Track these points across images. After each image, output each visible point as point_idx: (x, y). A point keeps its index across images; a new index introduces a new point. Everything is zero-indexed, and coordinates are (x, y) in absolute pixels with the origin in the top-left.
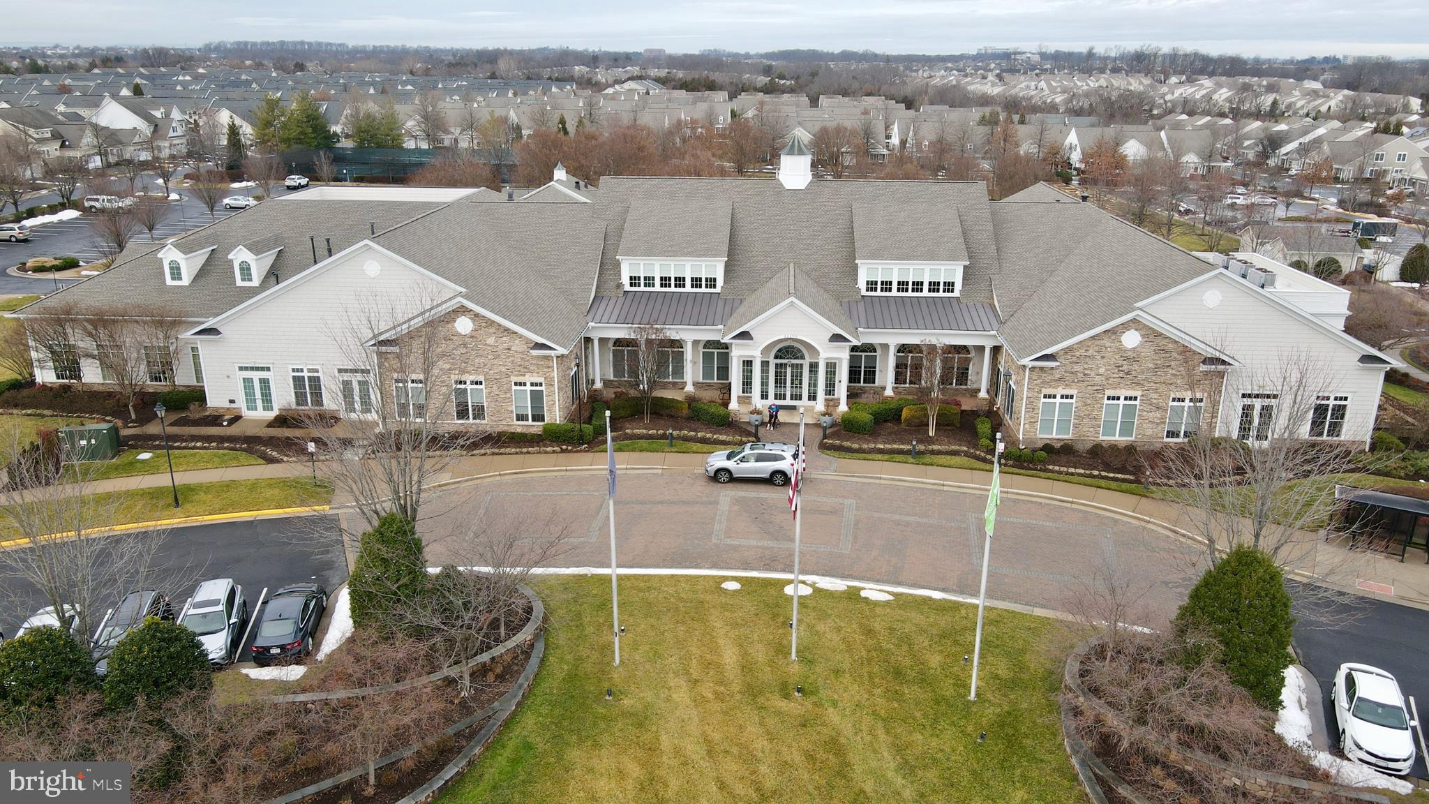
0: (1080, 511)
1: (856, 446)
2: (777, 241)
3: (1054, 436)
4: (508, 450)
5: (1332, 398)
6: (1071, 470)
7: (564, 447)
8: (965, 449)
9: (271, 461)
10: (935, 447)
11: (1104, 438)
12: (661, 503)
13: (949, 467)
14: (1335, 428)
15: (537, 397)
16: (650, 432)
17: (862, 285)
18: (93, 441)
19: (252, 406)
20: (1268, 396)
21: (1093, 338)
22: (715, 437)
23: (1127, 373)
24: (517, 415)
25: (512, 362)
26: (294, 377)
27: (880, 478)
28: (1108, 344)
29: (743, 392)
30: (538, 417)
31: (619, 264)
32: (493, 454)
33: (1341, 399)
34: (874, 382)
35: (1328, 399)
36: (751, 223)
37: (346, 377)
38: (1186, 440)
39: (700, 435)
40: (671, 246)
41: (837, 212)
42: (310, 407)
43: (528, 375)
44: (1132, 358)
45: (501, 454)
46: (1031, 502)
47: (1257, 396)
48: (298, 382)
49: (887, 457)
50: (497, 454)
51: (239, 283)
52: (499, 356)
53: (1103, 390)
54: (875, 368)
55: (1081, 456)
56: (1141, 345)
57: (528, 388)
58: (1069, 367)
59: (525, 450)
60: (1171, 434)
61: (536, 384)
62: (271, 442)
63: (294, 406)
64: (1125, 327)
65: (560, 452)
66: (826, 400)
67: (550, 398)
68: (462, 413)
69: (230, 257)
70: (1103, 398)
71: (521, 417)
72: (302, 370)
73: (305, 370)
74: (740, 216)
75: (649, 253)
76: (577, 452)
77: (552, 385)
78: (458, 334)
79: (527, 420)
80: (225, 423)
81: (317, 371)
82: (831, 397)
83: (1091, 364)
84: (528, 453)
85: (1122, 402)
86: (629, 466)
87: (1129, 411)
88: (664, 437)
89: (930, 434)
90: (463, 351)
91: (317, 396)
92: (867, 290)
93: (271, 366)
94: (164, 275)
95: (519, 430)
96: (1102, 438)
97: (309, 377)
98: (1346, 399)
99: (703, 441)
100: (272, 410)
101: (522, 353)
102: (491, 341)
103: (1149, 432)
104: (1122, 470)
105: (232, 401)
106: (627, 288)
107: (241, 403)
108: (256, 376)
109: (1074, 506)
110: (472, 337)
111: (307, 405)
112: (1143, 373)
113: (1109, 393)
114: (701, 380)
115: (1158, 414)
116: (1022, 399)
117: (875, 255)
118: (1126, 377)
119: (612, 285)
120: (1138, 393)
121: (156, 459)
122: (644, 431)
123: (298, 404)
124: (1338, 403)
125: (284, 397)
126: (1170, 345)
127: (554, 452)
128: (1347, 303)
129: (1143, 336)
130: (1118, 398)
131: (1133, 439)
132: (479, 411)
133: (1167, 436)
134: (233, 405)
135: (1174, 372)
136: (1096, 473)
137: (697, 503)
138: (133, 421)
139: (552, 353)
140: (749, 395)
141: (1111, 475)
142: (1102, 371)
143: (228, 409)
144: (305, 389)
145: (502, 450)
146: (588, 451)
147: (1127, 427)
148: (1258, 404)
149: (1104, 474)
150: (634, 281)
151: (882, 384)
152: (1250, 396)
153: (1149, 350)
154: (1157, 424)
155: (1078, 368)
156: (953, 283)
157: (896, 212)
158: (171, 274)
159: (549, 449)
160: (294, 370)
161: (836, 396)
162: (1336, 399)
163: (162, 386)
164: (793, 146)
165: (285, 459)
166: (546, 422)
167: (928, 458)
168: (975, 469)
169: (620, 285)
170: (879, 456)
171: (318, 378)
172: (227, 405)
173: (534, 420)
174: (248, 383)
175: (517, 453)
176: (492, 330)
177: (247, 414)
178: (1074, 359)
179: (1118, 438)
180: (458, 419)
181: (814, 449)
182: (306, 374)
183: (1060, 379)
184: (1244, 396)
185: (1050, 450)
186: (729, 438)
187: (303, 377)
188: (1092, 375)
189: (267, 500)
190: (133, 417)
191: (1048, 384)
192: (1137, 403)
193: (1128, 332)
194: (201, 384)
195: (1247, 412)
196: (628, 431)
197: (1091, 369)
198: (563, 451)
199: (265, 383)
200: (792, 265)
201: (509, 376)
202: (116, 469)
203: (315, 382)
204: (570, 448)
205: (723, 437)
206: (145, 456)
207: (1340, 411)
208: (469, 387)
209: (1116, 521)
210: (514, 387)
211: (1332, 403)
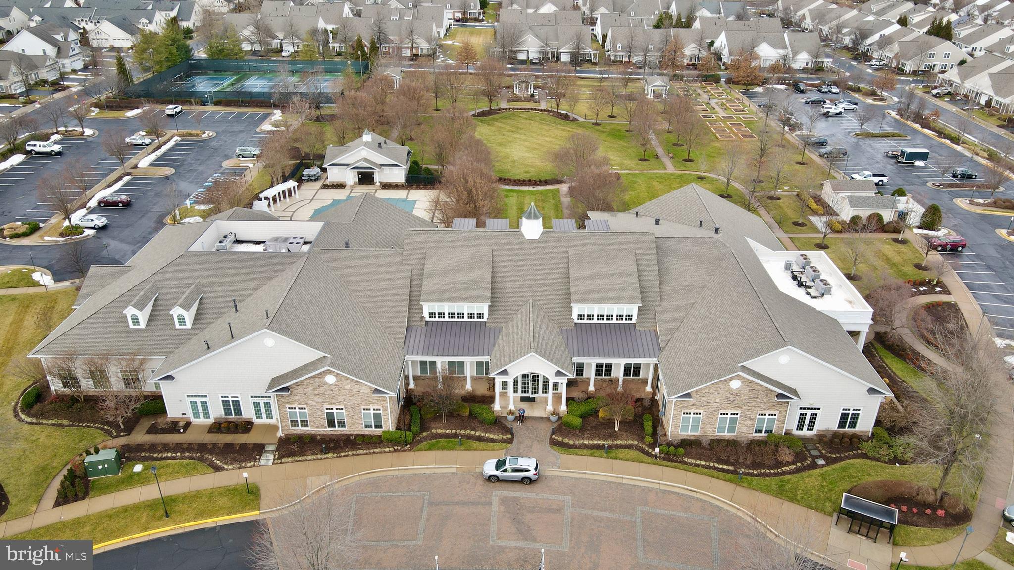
0: (700, 500)
1: (571, 442)
2: (521, 281)
3: (689, 433)
4: (362, 452)
5: (851, 409)
6: (698, 462)
7: (396, 448)
8: (636, 443)
9: (218, 469)
10: (619, 442)
11: (718, 435)
12: (457, 503)
13: (626, 460)
14: (853, 425)
15: (377, 417)
16: (447, 432)
17: (575, 316)
18: (106, 466)
19: (196, 415)
20: (815, 409)
21: (713, 384)
22: (487, 436)
23: (733, 402)
24: (365, 425)
25: (362, 398)
26: (223, 401)
27: (586, 473)
28: (722, 387)
29: (502, 389)
30: (378, 426)
31: (422, 307)
32: (353, 455)
33: (856, 410)
34: (582, 375)
35: (849, 410)
36: (504, 267)
37: (256, 400)
38: (766, 435)
39: (478, 434)
40: (455, 292)
41: (559, 257)
42: (233, 417)
43: (371, 405)
44: (737, 394)
45: (358, 455)
46: (673, 493)
47: (808, 409)
48: (225, 403)
49: (590, 451)
50: (355, 455)
51: (178, 326)
52: (353, 395)
53: (719, 410)
54: (583, 367)
55: (703, 448)
56: (741, 387)
57: (372, 411)
58: (698, 399)
59: (372, 451)
60: (757, 431)
61: (377, 410)
62: (214, 449)
63: (223, 416)
64: (732, 378)
65: (393, 452)
66: (553, 394)
67: (385, 417)
68: (331, 423)
69: (171, 313)
70: (718, 414)
71: (368, 426)
72: (228, 397)
73: (230, 397)
74: (497, 261)
75: (440, 299)
76: (404, 451)
77: (387, 410)
78: (327, 384)
79: (372, 427)
80: (182, 431)
81: (237, 397)
82: (556, 392)
83: (712, 397)
84: (374, 453)
85: (729, 416)
86: (436, 466)
87: (733, 421)
88: (455, 436)
89: (616, 430)
90: (331, 393)
91: (238, 412)
92: (578, 319)
93: (208, 395)
94: (127, 319)
95: (367, 433)
96: (717, 434)
97: (232, 401)
98: (859, 410)
99: (479, 439)
100: (210, 418)
101: (368, 394)
102: (348, 387)
103: (745, 431)
104: (727, 462)
105: (184, 414)
106: (428, 319)
107: (190, 415)
108: (198, 400)
109: (698, 496)
110: (336, 385)
111: (232, 415)
112: (742, 401)
113: (721, 411)
114: (475, 375)
115: (750, 422)
116: (670, 414)
117: (583, 300)
118: (731, 403)
119: (417, 317)
120: (739, 412)
121: (146, 471)
122: (443, 431)
123: (226, 414)
124: (855, 412)
125: (217, 412)
126: (758, 387)
127: (390, 452)
128: (871, 317)
129: (742, 383)
130: (727, 414)
131: (735, 434)
132: (342, 424)
133: (755, 433)
134: (184, 416)
135: (760, 401)
136: (712, 464)
137: (479, 503)
138: (122, 431)
139: (387, 396)
140: (506, 391)
141: (721, 466)
142: (718, 400)
143: (182, 418)
144: (230, 406)
145: (358, 452)
146: (410, 450)
147: (732, 429)
148: (809, 412)
149: (716, 465)
150: (432, 315)
151: (587, 376)
152: (804, 408)
153: (746, 390)
154: (750, 427)
155: (703, 399)
156: (632, 316)
157: (597, 258)
158: (133, 322)
159: (387, 449)
160: (222, 397)
161: (559, 391)
162: (854, 410)
163: (133, 392)
164: (530, 212)
165: (226, 467)
166: (383, 430)
167: (615, 452)
168: (642, 462)
169: (422, 318)
170: (585, 451)
171: (238, 401)
172: (181, 416)
173: (376, 428)
174: (194, 404)
175: (367, 454)
176: (348, 382)
177: (194, 421)
178: (702, 395)
179: (726, 435)
180: (329, 427)
181: (546, 445)
182: (230, 399)
183: (693, 405)
184: (801, 408)
185: (686, 444)
186: (495, 437)
187: (229, 401)
188: (712, 402)
189: (221, 508)
190: (122, 427)
191: (686, 407)
192: (738, 416)
193: (733, 381)
194: (159, 390)
195: (802, 417)
196: (433, 431)
197: (712, 400)
198: (395, 451)
199: (204, 404)
200: (531, 301)
201: (360, 406)
202: (123, 483)
203: (236, 403)
204: (399, 448)
205: (491, 436)
206: (138, 468)
207: (855, 417)
208: (334, 411)
209: (721, 509)
210: (363, 411)
211: (851, 412)
